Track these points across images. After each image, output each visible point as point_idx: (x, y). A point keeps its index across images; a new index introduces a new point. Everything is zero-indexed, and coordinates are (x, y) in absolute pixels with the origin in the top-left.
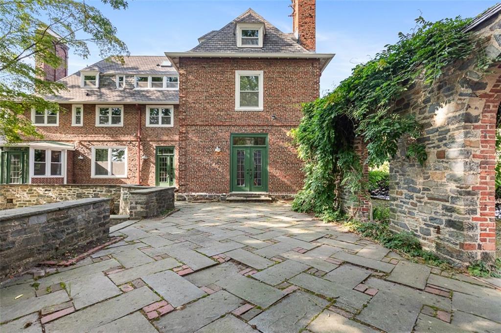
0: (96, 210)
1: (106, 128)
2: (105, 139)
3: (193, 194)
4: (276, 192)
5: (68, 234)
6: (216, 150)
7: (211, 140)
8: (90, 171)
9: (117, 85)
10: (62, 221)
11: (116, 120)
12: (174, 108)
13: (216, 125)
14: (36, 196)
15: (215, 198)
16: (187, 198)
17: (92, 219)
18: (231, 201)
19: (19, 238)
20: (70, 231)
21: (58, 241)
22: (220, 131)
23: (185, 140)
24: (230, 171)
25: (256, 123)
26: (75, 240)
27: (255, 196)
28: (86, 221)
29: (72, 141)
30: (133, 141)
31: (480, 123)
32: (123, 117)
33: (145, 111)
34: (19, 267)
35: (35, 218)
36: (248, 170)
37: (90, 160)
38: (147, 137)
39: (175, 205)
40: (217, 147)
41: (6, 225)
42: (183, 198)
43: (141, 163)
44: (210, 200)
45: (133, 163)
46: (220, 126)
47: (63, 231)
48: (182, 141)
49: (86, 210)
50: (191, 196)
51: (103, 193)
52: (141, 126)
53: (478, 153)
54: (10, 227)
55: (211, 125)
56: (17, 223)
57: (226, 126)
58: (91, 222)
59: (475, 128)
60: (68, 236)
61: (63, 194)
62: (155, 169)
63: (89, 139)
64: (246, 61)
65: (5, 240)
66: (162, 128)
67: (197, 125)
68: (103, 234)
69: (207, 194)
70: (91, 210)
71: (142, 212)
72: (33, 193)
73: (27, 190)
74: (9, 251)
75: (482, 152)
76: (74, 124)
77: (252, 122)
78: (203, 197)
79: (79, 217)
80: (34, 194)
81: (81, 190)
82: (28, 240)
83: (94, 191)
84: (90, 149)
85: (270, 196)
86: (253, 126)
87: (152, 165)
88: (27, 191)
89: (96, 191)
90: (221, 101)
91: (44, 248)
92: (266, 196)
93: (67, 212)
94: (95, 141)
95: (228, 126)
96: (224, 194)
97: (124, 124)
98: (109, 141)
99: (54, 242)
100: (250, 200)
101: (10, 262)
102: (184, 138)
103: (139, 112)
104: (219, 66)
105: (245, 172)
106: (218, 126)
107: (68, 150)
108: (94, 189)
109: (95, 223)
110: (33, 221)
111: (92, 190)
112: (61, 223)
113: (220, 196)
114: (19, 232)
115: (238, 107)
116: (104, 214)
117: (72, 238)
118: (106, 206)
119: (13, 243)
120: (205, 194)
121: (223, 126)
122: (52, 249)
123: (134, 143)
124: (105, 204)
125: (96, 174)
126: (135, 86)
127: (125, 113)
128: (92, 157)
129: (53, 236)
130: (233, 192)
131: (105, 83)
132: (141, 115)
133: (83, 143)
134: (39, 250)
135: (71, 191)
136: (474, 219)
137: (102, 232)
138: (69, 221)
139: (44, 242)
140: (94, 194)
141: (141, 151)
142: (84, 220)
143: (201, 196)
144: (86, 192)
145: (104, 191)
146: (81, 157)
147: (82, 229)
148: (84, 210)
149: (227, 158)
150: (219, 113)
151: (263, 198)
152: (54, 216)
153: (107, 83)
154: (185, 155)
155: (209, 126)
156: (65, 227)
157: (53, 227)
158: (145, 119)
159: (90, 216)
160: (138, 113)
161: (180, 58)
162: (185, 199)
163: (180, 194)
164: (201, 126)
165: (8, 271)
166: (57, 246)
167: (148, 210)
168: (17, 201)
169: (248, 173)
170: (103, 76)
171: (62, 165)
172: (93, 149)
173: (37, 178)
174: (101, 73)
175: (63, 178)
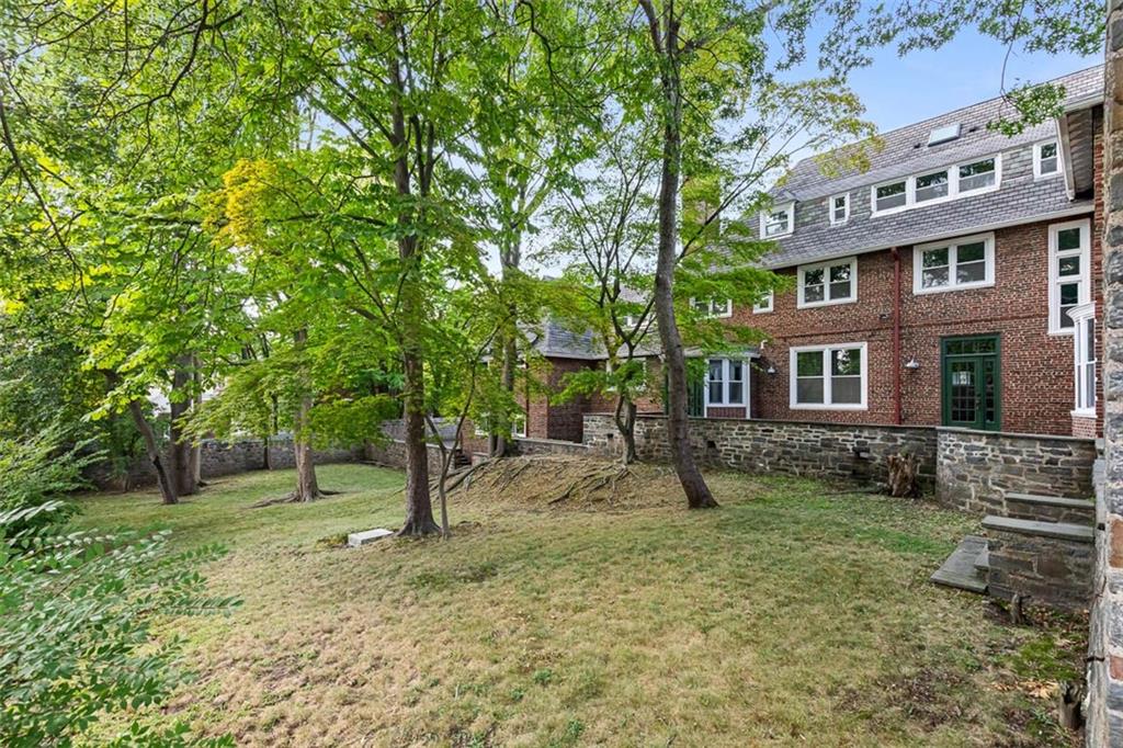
1: (819, 309)
2: (816, 332)
8: (788, 396)
9: (832, 217)
11: (841, 290)
12: (996, 237)
14: (750, 440)
30: (880, 330)
32: (856, 279)
33: (912, 260)
37: (789, 375)
38: (916, 318)
45: (880, 378)
51: (877, 441)
52: (901, 295)
61: (795, 438)
62: (939, 389)
63: (785, 333)
66: (959, 293)
72: (745, 434)
73: (736, 428)
76: (758, 310)
80: (747, 436)
81: (829, 433)
83: (856, 437)
84: (787, 354)
88: (736, 431)
89: (860, 437)
94: (798, 336)
97: (858, 295)
98: (825, 335)
103: (897, 263)
107: (752, 359)
108: (857, 433)
111: (852, 434)
123: (883, 333)
125: (801, 399)
126: (874, 208)
127: (860, 271)
128: (792, 368)
131: (806, 220)
132: (900, 271)
135: (811, 435)
140: (858, 442)
141: (902, 351)
144: (841, 438)
145: (879, 437)
146: (771, 370)
153: (810, 219)
158: (912, 278)
160: (893, 268)
168: (722, 446)
170: (802, 206)
171: (744, 385)
172: (793, 352)
173: (713, 408)
174: (797, 202)
175: (744, 409)
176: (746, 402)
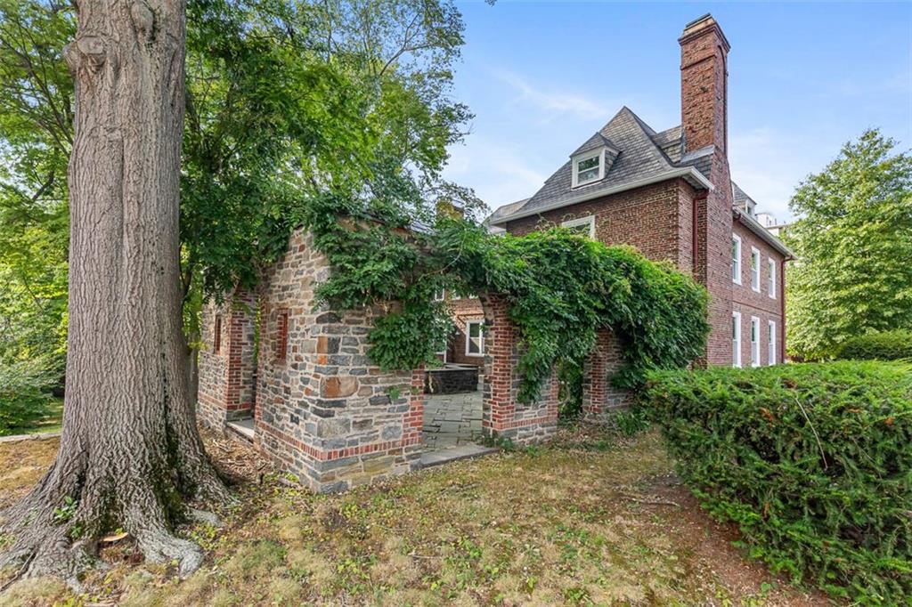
2: (477, 313)
8: (465, 348)
31: (494, 326)
37: (465, 336)
53: (492, 350)
59: (492, 329)
63: (465, 313)
75: (495, 349)
84: (465, 324)
94: (470, 315)
125: (471, 351)
128: (467, 332)
133: (460, 317)
136: (489, 402)
146: (458, 333)
161: (508, 222)
172: (468, 323)
175: (443, 355)
176: (444, 351)
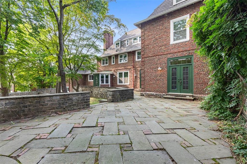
0: (82, 96)
1: (122, 64)
2: (121, 68)
3: (148, 93)
4: (200, 94)
5: (69, 104)
6: (159, 69)
7: (157, 64)
8: (117, 82)
9: (126, 44)
10: (66, 99)
13: (159, 55)
15: (158, 96)
16: (145, 95)
17: (80, 99)
18: (165, 98)
19: (50, 103)
20: (70, 103)
21: (65, 106)
22: (161, 58)
23: (144, 65)
24: (167, 81)
25: (184, 49)
26: (72, 106)
27: (182, 96)
28: (78, 100)
29: (112, 70)
30: (131, 68)
32: (127, 58)
33: (136, 53)
34: (49, 112)
35: (55, 97)
36: (179, 80)
37: (117, 77)
38: (136, 66)
39: (134, 98)
40: (159, 67)
41: (44, 98)
42: (143, 95)
43: (134, 78)
44: (156, 96)
45: (131, 78)
46: (162, 55)
47: (67, 103)
48: (143, 66)
49: (77, 96)
50: (147, 94)
52: (134, 61)
54: (46, 99)
55: (157, 56)
56: (48, 98)
57: (165, 54)
58: (80, 100)
60: (69, 105)
62: (139, 80)
63: (117, 69)
64: (177, 12)
65: (44, 103)
67: (149, 57)
68: (86, 106)
69: (155, 93)
70: (80, 96)
71: (111, 99)
74: (46, 106)
76: (112, 64)
77: (181, 49)
78: (152, 95)
79: (74, 98)
82: (52, 104)
85: (193, 96)
86: (181, 52)
87: (138, 79)
90: (162, 41)
91: (59, 107)
92: (190, 96)
93: (68, 96)
94: (119, 70)
95: (166, 54)
96: (164, 94)
97: (128, 61)
98: (123, 69)
99: (63, 106)
100: (178, 98)
101: (46, 110)
102: (143, 65)
103: (133, 54)
104: (160, 21)
105: (177, 81)
106: (160, 55)
107: (110, 74)
109: (82, 101)
110: (54, 98)
112: (66, 100)
113: (161, 95)
114: (49, 101)
115: (172, 42)
116: (87, 98)
117: (71, 105)
118: (88, 95)
119: (47, 104)
120: (154, 93)
121: (163, 55)
122: (62, 108)
123: (131, 69)
124: (87, 94)
125: (119, 83)
126: (133, 43)
127: (128, 56)
129: (62, 104)
130: (170, 93)
131: (122, 45)
132: (134, 56)
133: (115, 71)
134: (57, 108)
137: (86, 105)
138: (69, 99)
139: (59, 105)
141: (134, 72)
142: (77, 99)
143: (152, 94)
146: (114, 76)
147: (76, 103)
148: (76, 96)
149: (166, 73)
150: (161, 48)
151: (188, 97)
152: (63, 97)
154: (144, 73)
155: (155, 56)
156: (68, 101)
157: (62, 101)
158: (136, 57)
159: (80, 98)
162: (144, 95)
163: (142, 92)
164: (151, 57)
165: (46, 112)
166: (64, 107)
167: (114, 98)
169: (179, 82)
170: (122, 42)
171: (109, 80)
172: (118, 73)
173: (102, 85)
174: (121, 41)
175: (109, 85)
176: (109, 83)
